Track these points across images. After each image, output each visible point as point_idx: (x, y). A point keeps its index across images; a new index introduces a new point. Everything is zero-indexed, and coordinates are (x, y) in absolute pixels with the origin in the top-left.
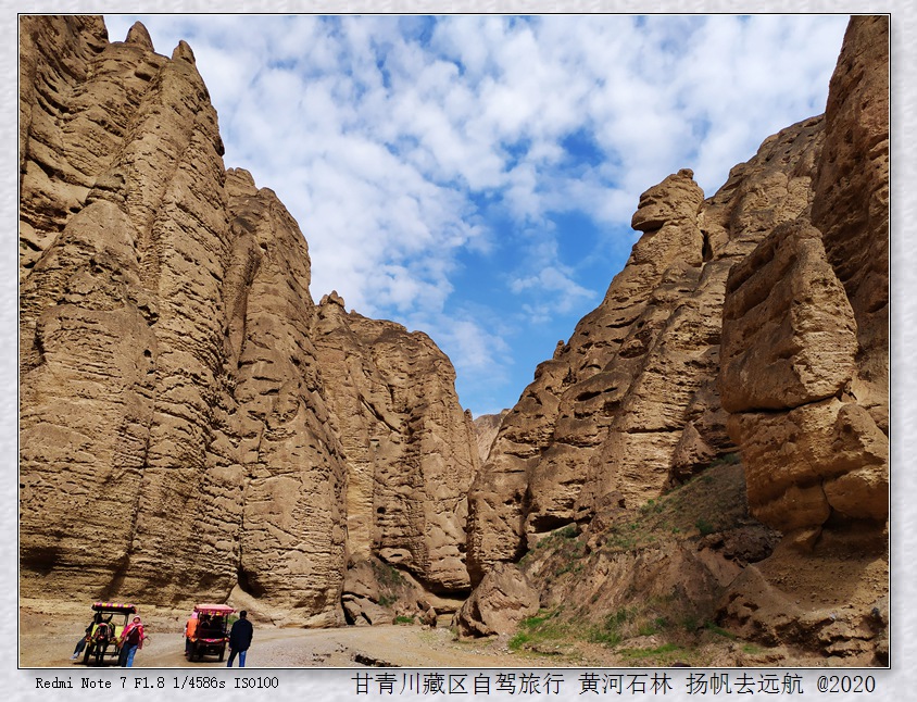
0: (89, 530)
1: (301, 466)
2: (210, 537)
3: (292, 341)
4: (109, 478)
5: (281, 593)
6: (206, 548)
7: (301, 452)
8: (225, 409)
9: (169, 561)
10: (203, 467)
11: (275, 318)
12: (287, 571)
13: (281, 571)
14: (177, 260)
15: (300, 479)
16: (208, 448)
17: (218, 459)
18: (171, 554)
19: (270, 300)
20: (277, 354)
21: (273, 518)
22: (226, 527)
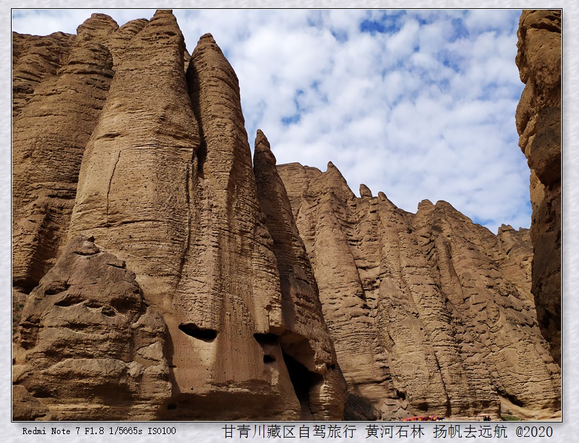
0: (432, 395)
1: (513, 341)
2: (478, 386)
3: (483, 277)
4: (430, 376)
5: (531, 403)
6: (478, 391)
7: (510, 334)
8: (461, 333)
9: (465, 399)
10: (462, 361)
11: (470, 271)
12: (529, 392)
13: (526, 393)
14: (415, 288)
15: (515, 348)
16: (460, 352)
17: (468, 354)
18: (464, 397)
19: (464, 262)
20: (479, 289)
21: (510, 369)
22: (484, 380)
